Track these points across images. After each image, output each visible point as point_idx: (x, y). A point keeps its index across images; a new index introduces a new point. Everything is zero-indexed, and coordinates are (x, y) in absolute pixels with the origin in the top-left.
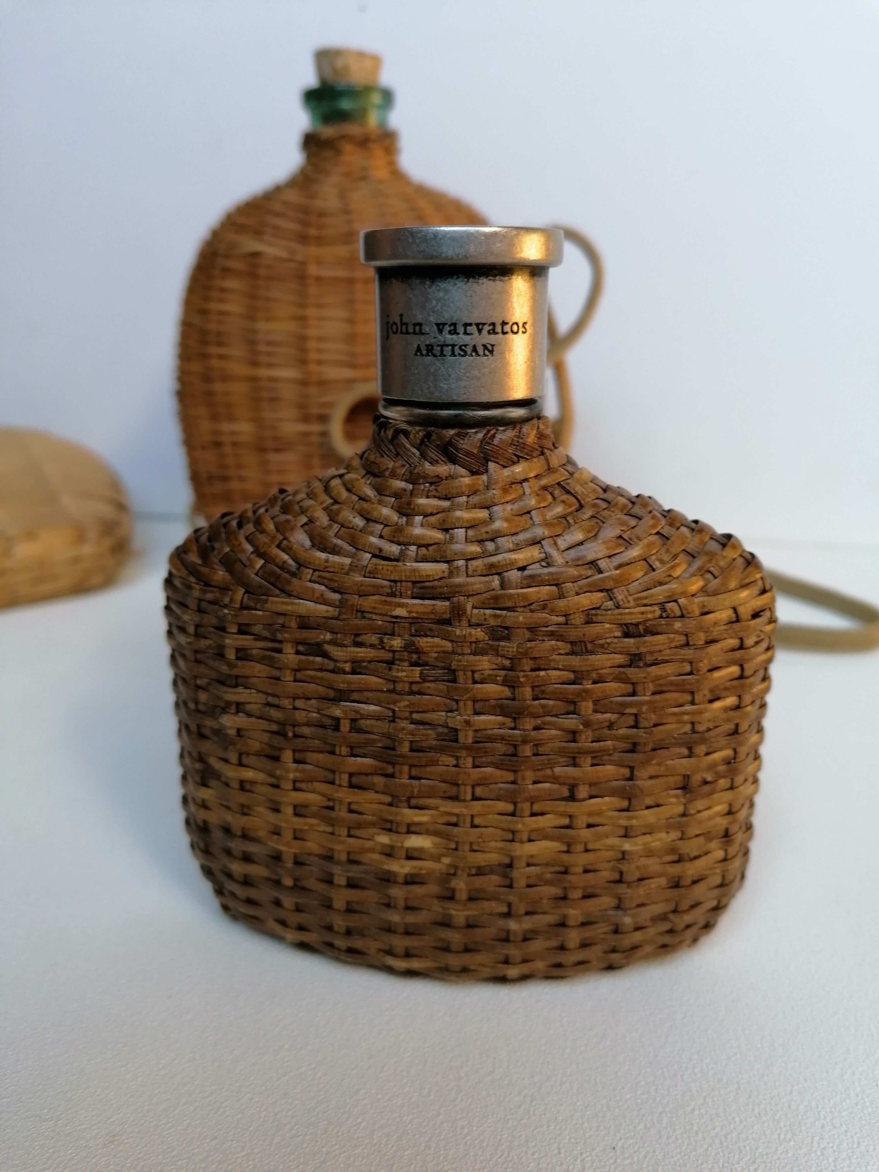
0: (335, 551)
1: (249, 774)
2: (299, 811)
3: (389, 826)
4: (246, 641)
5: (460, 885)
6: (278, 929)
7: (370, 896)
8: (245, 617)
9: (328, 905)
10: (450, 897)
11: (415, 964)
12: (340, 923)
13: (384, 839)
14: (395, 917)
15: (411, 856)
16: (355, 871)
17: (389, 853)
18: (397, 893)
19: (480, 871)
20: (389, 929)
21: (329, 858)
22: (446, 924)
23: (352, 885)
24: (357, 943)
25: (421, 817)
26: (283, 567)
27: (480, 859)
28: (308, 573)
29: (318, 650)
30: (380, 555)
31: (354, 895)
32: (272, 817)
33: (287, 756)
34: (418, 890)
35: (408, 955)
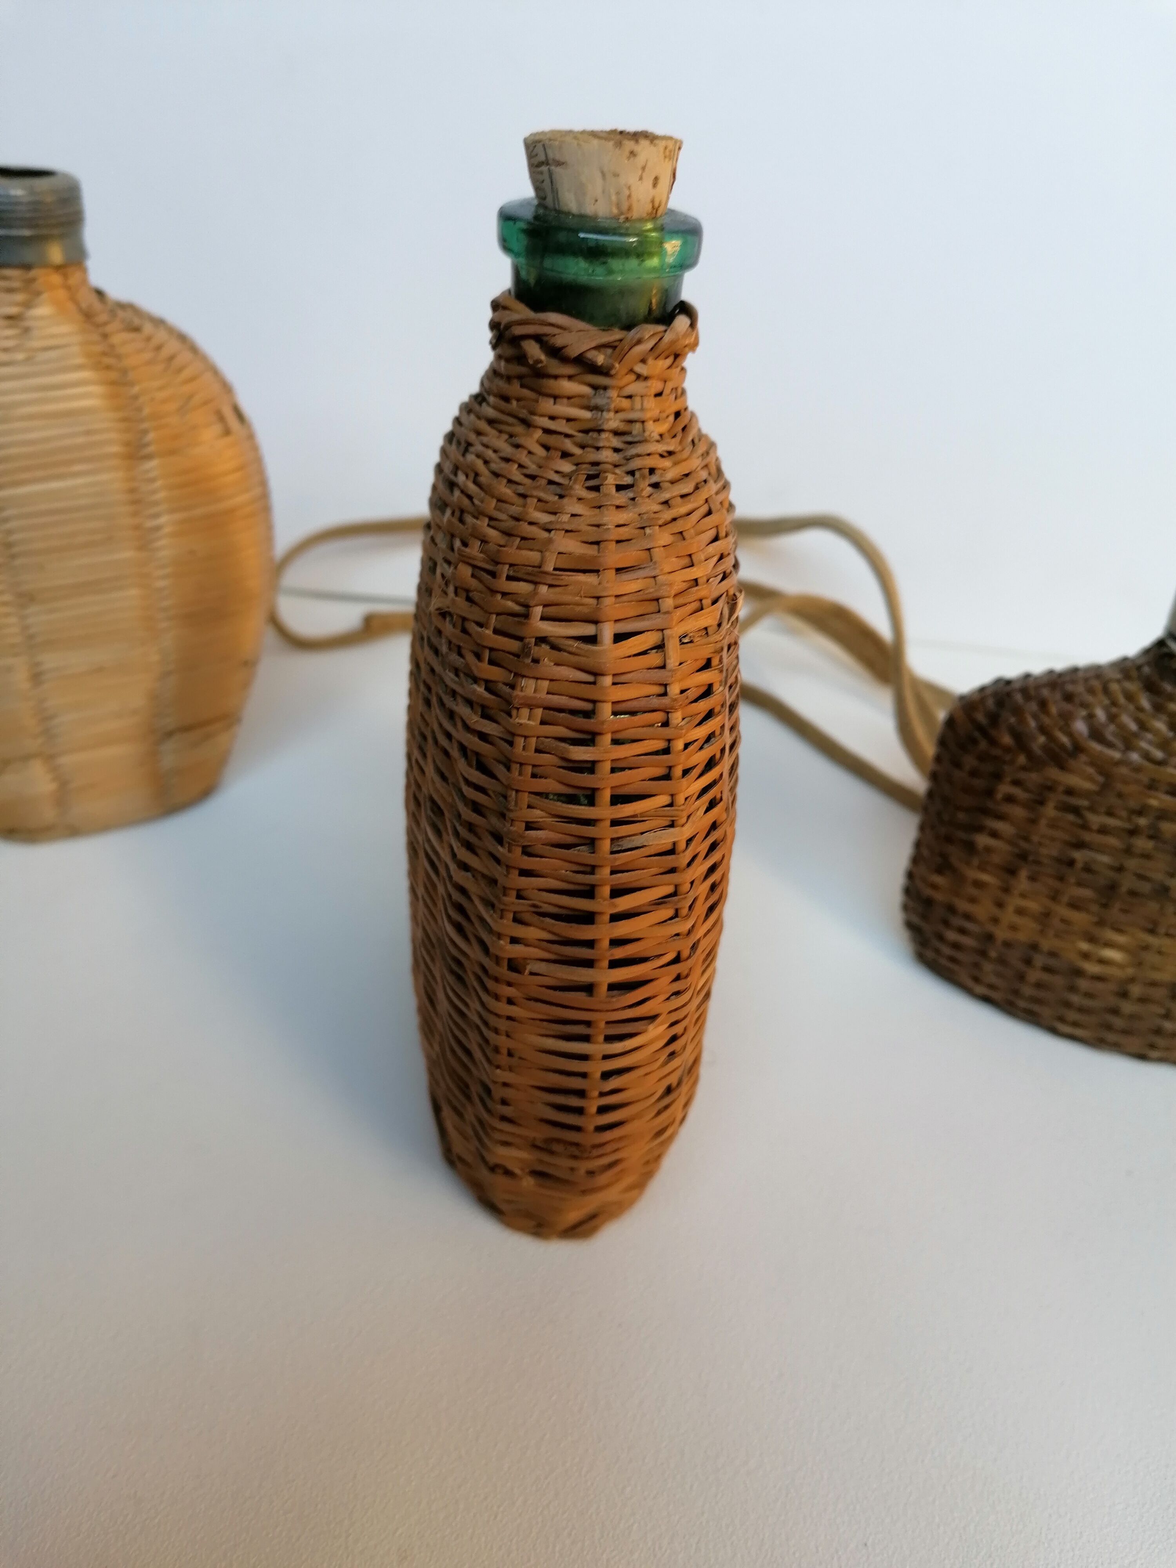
0: (1110, 745)
1: (985, 877)
2: (1020, 912)
3: (1092, 939)
4: (1016, 791)
5: (1136, 990)
6: (970, 983)
7: (1058, 981)
8: (1023, 775)
9: (1021, 977)
10: (1124, 995)
11: (1078, 1032)
12: (1027, 991)
13: (1084, 946)
14: (1075, 999)
15: (1102, 961)
16: (1052, 962)
17: (1086, 956)
18: (1083, 984)
19: (1153, 984)
20: (1068, 1005)
21: (1034, 947)
22: (1115, 1011)
23: (1047, 969)
24: (1036, 1008)
25: (1121, 939)
26: (1062, 747)
27: (1157, 976)
28: (1083, 758)
29: (1076, 811)
30: (1147, 756)
31: (1046, 977)
32: (995, 911)
33: (1023, 874)
34: (1100, 986)
35: (1075, 1024)
